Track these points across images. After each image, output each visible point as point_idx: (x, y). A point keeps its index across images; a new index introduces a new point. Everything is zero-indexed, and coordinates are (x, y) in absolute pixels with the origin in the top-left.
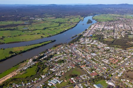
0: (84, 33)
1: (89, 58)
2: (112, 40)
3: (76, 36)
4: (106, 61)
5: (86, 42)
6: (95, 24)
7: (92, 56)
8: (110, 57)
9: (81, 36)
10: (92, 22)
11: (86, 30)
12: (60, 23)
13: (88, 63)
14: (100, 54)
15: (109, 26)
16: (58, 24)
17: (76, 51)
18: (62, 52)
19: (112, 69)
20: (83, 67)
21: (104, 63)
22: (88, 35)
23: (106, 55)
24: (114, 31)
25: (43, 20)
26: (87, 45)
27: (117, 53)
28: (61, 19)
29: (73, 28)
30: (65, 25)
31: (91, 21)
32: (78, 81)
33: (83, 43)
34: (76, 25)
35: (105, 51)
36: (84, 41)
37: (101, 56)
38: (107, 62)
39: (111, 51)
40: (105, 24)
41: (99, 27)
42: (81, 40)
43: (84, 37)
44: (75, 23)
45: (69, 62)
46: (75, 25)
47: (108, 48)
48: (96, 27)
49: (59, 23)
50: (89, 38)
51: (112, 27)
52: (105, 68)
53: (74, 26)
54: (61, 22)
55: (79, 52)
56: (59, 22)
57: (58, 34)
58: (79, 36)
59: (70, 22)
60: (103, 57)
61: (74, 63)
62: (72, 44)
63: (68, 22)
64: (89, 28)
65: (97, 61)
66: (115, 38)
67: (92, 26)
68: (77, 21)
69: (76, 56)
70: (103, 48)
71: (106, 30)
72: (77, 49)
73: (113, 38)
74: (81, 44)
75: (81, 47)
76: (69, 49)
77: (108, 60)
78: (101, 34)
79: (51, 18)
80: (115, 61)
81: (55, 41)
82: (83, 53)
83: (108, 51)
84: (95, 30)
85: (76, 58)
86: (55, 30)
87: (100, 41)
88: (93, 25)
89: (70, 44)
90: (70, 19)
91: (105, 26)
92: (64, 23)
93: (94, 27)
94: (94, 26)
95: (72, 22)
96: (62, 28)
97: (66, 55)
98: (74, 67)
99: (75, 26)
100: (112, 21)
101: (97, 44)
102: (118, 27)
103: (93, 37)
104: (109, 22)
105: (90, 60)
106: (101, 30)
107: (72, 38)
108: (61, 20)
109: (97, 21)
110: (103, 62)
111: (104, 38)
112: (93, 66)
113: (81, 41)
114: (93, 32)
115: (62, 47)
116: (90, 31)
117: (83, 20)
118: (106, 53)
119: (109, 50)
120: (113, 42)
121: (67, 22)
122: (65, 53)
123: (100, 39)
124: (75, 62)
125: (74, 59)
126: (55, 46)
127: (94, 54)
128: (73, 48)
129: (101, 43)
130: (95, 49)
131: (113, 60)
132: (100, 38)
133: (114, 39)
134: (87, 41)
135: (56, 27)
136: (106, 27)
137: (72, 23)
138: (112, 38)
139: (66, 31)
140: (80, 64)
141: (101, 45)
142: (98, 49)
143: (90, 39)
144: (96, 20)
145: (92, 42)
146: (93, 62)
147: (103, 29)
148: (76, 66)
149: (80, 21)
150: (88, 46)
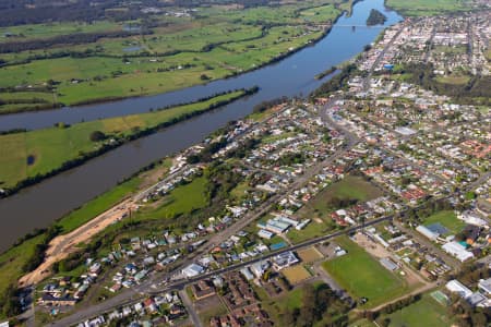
0: (360, 58)
1: (389, 144)
2: (466, 80)
3: (334, 69)
4: (452, 150)
5: (372, 90)
6: (397, 27)
7: (401, 136)
8: (463, 139)
9: (350, 70)
10: (384, 20)
11: (368, 48)
12: (266, 27)
13: (390, 159)
14: (426, 129)
15: (448, 31)
16: (257, 31)
17: (343, 123)
18: (291, 128)
19: (475, 176)
20: (372, 174)
21: (444, 158)
22: (375, 65)
23: (448, 133)
24: (468, 49)
25: (198, 18)
26: (378, 102)
27: (487, 124)
28: (265, 9)
29: (315, 42)
30: (286, 33)
31: (381, 15)
32: (363, 220)
33: (362, 94)
34: (328, 31)
35: (445, 118)
36: (366, 87)
37: (430, 136)
38: (454, 152)
39: (466, 118)
40: (435, 26)
41: (414, 38)
42: (355, 83)
43: (364, 75)
44: (322, 23)
45: (322, 160)
46: (323, 31)
47: (453, 107)
48: (402, 35)
49: (261, 27)
50: (383, 76)
51: (462, 36)
52: (451, 173)
53: (319, 34)
54: (267, 21)
55: (351, 125)
56: (259, 23)
57: (265, 64)
58: (344, 71)
59: (301, 20)
60: (440, 138)
61: (341, 162)
62: (324, 99)
63: (294, 21)
64: (377, 42)
65: (420, 151)
66: (474, 72)
67: (387, 32)
68: (326, 17)
69: (341, 138)
70: (436, 108)
71: (440, 45)
72: (342, 114)
73: (469, 74)
74: (357, 99)
75: (359, 108)
76: (314, 115)
77: (457, 149)
78: (425, 61)
79: (226, 8)
80: (481, 149)
81: (256, 90)
82: (366, 127)
83: (454, 116)
84: (400, 47)
85: (344, 146)
86: (251, 51)
87: (421, 84)
88: (391, 30)
89: (317, 101)
90: (302, 10)
91: (434, 31)
92: (279, 25)
93: (395, 37)
94: (395, 32)
95: (310, 20)
96: (275, 43)
97: (306, 139)
98: (342, 176)
99: (324, 36)
100: (460, 13)
101: (412, 96)
102: (483, 36)
103: (396, 73)
104: (449, 18)
105: (396, 150)
106: (421, 47)
107: (321, 78)
108: (265, 13)
109: (405, 16)
110: (441, 156)
111: (434, 75)
112: (409, 168)
113: (355, 89)
114: (392, 56)
115: (288, 112)
116: (383, 53)
117: (352, 13)
118: (450, 125)
119: (458, 114)
120: (469, 88)
121: (288, 20)
122: (303, 131)
123: (421, 77)
124: (344, 160)
125: (336, 148)
126: (262, 110)
127: (406, 131)
128: (330, 113)
129: (429, 94)
130: (408, 114)
131: (473, 148)
132: (421, 75)
133: (472, 75)
134: (375, 85)
135: (252, 39)
136: (439, 37)
137: (310, 25)
138: (464, 73)
139: (292, 53)
140: (361, 165)
141: (426, 99)
142: (420, 111)
143: (386, 79)
144: (398, 12)
145: (396, 88)
146: (407, 156)
147: (428, 43)
148: (346, 170)
149: (339, 16)
150: (380, 105)
